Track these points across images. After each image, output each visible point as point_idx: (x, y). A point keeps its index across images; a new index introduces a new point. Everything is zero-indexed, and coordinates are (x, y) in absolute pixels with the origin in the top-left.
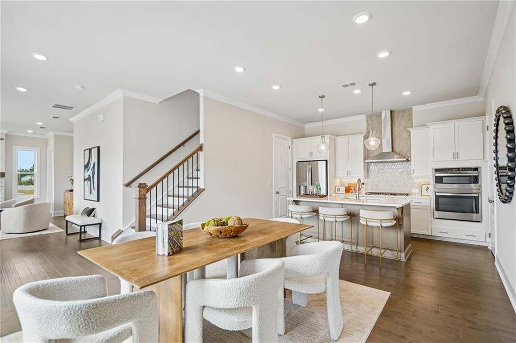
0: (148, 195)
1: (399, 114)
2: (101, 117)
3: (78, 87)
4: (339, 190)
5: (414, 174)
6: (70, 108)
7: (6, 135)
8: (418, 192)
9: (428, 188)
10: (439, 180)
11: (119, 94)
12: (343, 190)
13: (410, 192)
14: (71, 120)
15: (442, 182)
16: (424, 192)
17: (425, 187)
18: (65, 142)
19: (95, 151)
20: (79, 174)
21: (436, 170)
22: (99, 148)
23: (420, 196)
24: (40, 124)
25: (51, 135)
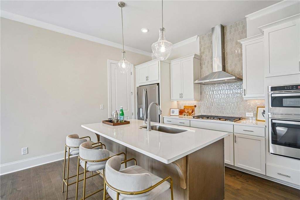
1: (231, 29)
4: (173, 112)
5: (247, 96)
8: (252, 116)
9: (264, 111)
10: (277, 102)
12: (177, 112)
13: (243, 116)
15: (281, 105)
16: (260, 117)
17: (261, 110)
21: (274, 89)
23: (254, 122)
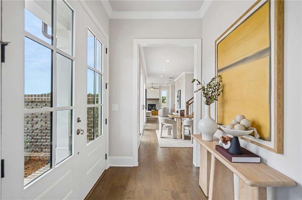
0: (189, 106)
2: (181, 80)
3: (173, 74)
6: (173, 78)
7: (159, 87)
11: (184, 73)
14: (175, 81)
18: (173, 87)
19: (179, 91)
20: (176, 99)
22: (180, 90)
24: (167, 83)
25: (170, 85)
